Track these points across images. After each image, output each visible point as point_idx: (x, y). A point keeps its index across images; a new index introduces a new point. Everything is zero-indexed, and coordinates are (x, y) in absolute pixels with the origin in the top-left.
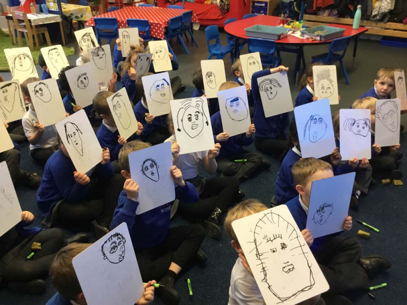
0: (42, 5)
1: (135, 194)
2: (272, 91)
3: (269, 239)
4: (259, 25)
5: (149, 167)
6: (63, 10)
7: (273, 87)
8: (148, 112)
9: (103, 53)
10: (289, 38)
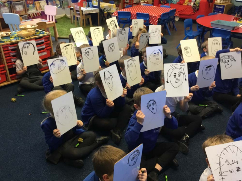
0: (90, 3)
1: (142, 120)
2: (229, 63)
3: (229, 163)
4: (220, 20)
5: (152, 105)
6: (101, 6)
7: (230, 61)
8: (147, 69)
9: (124, 32)
10: (240, 29)
